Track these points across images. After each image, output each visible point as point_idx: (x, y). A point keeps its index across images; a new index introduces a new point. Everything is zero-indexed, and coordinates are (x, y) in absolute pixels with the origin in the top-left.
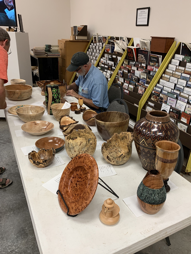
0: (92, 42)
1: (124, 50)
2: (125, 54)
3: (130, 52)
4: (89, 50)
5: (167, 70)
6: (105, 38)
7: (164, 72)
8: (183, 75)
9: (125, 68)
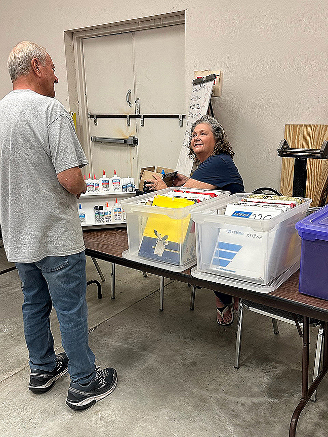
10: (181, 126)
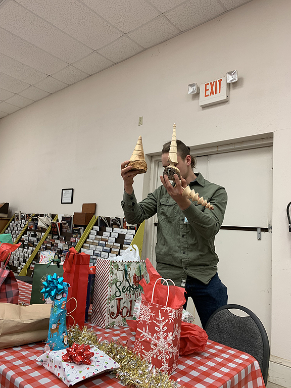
0: (13, 220)
1: (48, 226)
2: (49, 230)
3: (54, 227)
4: (9, 228)
5: (88, 240)
6: (29, 215)
7: (85, 242)
8: (100, 242)
9: (48, 242)
10: (259, 239)
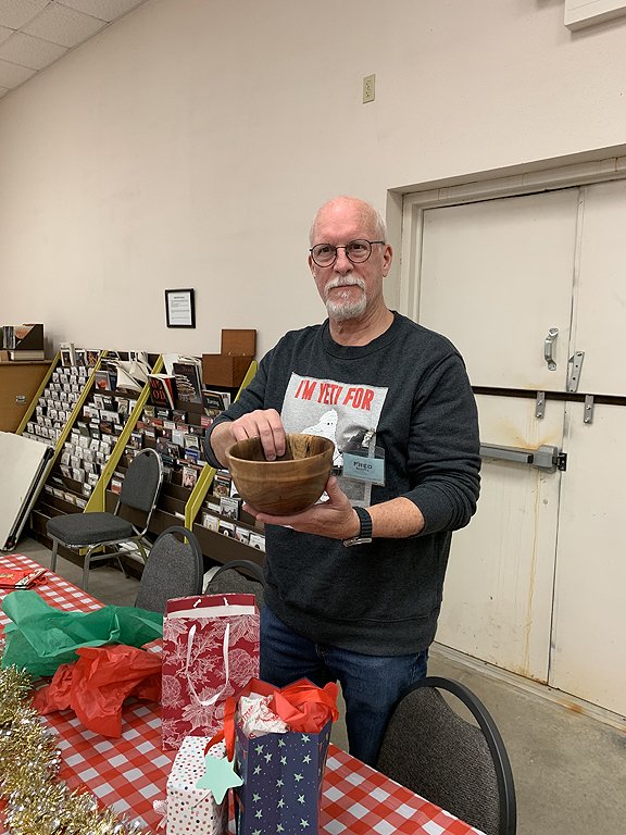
0: (59, 365)
1: (142, 384)
2: (145, 393)
3: (158, 390)
4: (51, 385)
6: (95, 354)
9: (147, 426)
